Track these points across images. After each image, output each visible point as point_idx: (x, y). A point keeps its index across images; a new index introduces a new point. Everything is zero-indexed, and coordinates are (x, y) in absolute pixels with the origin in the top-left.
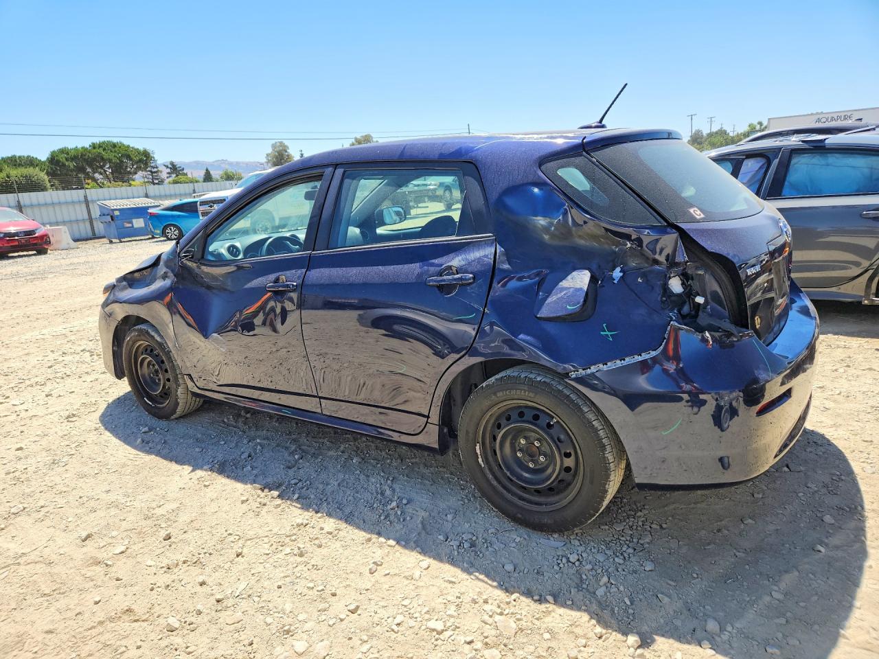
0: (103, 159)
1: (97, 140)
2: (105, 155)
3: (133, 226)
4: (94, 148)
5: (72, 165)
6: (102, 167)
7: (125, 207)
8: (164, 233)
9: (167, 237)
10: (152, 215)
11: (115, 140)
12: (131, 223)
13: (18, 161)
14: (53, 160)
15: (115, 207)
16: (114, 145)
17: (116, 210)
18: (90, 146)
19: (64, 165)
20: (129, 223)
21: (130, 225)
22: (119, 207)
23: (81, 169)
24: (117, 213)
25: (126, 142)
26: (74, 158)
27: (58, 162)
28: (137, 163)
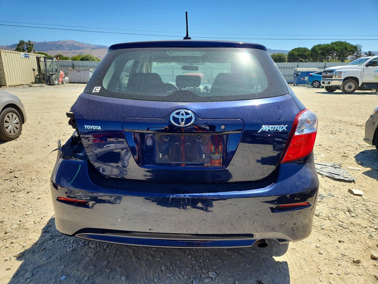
0: (334, 49)
1: (334, 41)
2: (336, 48)
3: (304, 80)
4: (332, 44)
5: (320, 51)
6: (332, 53)
7: (304, 71)
8: (312, 84)
9: (313, 86)
10: (311, 75)
11: (343, 41)
12: (304, 78)
13: (300, 50)
14: (313, 49)
15: (300, 71)
16: (342, 43)
17: (300, 72)
18: (331, 43)
19: (317, 52)
20: (303, 78)
21: (303, 79)
22: (301, 71)
23: (323, 54)
24: (299, 73)
25: (348, 42)
26: (322, 49)
27: (315, 50)
28: (350, 51)
